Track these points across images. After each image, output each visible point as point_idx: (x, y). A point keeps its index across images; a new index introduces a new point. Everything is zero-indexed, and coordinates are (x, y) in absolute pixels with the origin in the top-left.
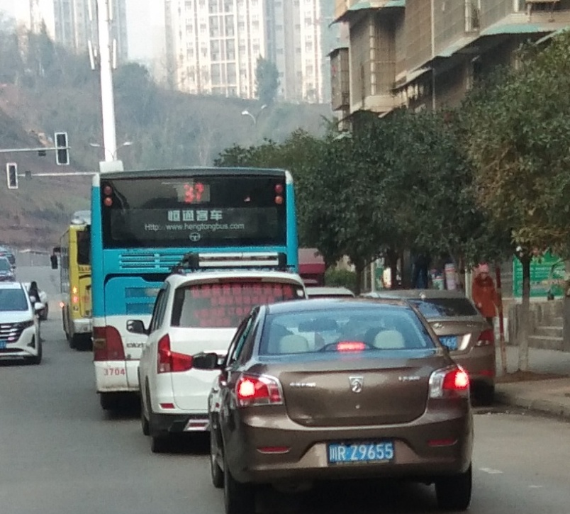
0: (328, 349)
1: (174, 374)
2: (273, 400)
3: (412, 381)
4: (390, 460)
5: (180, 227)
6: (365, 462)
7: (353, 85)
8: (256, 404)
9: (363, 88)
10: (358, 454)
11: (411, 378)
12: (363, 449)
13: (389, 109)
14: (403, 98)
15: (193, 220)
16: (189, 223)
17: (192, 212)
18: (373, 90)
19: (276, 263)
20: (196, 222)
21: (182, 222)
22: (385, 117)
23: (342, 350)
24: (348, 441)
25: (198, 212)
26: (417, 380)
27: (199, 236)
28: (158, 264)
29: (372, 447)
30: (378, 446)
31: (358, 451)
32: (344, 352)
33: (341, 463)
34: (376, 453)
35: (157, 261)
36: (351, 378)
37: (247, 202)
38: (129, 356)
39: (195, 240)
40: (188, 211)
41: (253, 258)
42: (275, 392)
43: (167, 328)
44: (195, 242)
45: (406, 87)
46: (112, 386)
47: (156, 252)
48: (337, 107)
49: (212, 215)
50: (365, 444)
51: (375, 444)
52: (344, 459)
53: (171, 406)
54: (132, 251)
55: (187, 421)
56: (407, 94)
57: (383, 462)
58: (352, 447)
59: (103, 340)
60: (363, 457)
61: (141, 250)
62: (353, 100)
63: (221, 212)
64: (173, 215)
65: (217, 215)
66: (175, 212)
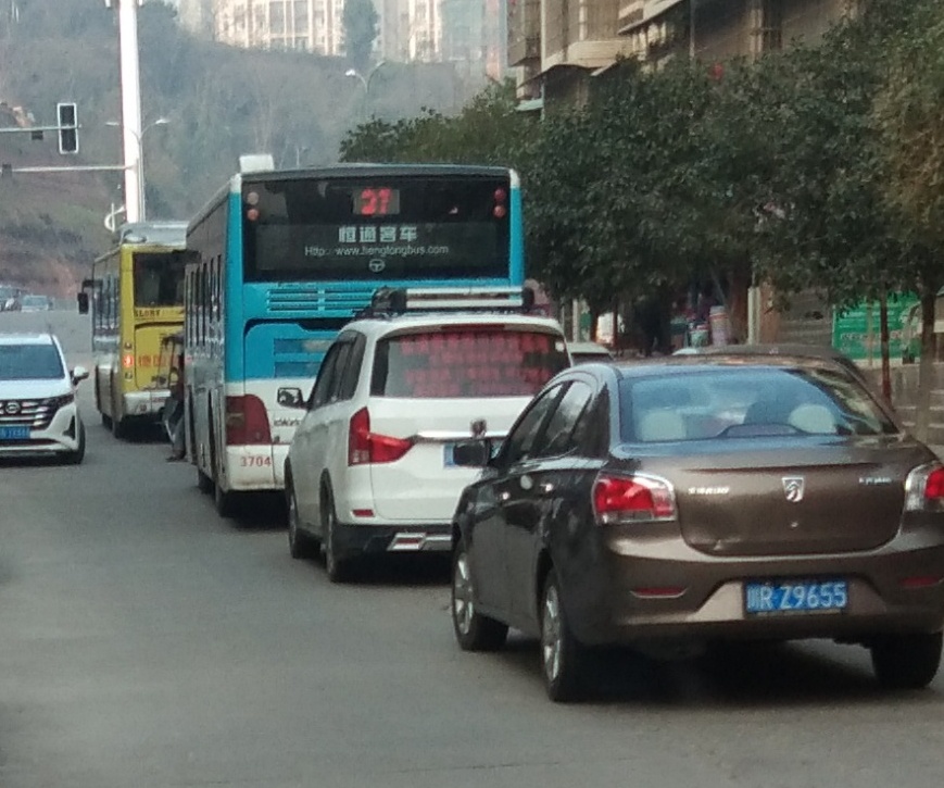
1: (375, 466)
2: (658, 514)
3: (879, 484)
4: (842, 608)
5: (356, 251)
6: (803, 612)
7: (547, 26)
9: (566, 30)
10: (793, 600)
11: (877, 480)
12: (799, 592)
13: (609, 63)
14: (640, 44)
15: (374, 240)
16: (369, 245)
17: (373, 229)
18: (582, 32)
19: (519, 302)
20: (378, 244)
21: (358, 244)
22: (602, 75)
24: (776, 579)
25: (382, 229)
26: (886, 484)
27: (383, 265)
28: (322, 305)
29: (813, 588)
30: (824, 587)
31: (792, 593)
33: (765, 614)
34: (821, 598)
35: (321, 301)
36: (784, 479)
37: (453, 215)
38: (278, 438)
39: (377, 270)
40: (367, 228)
41: (483, 296)
42: (664, 501)
43: (363, 398)
44: (377, 273)
45: (645, 26)
46: (253, 482)
47: (321, 288)
48: (517, 61)
49: (402, 234)
50: (804, 584)
51: (820, 583)
52: (770, 607)
53: (368, 513)
54: (285, 285)
55: (393, 536)
56: (647, 38)
57: (831, 611)
58: (782, 588)
59: (238, 415)
60: (800, 603)
61: (297, 285)
62: (547, 48)
63: (415, 228)
64: (346, 233)
65: (409, 233)
66: (349, 228)
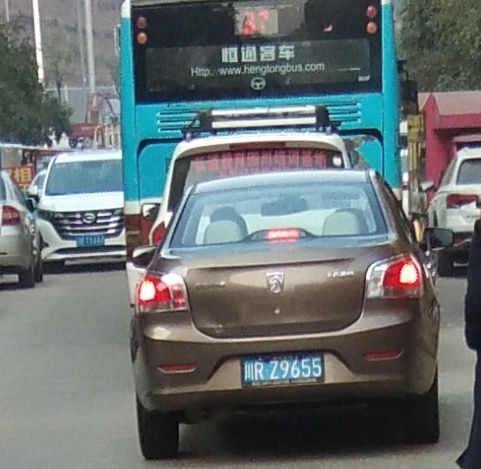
0: (253, 238)
2: (176, 305)
3: (344, 277)
4: (318, 378)
6: (288, 382)
8: (158, 311)
10: (279, 372)
11: (343, 274)
12: (285, 365)
15: (255, 60)
16: (250, 64)
17: (254, 48)
19: (313, 120)
20: (258, 63)
21: (240, 64)
23: (274, 239)
24: (267, 356)
25: (262, 49)
26: (351, 276)
27: (264, 83)
29: (296, 362)
30: (303, 361)
31: (279, 367)
32: (276, 242)
33: (258, 384)
34: (302, 370)
36: (268, 274)
37: (328, 32)
39: (258, 88)
40: (248, 48)
42: (178, 294)
44: (259, 91)
49: (281, 52)
50: (288, 359)
51: (300, 358)
52: (262, 378)
54: (174, 105)
57: (310, 380)
58: (272, 362)
60: (284, 376)
61: (184, 105)
63: (292, 47)
64: (229, 54)
65: (287, 52)
66: (231, 49)
